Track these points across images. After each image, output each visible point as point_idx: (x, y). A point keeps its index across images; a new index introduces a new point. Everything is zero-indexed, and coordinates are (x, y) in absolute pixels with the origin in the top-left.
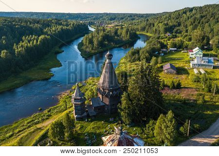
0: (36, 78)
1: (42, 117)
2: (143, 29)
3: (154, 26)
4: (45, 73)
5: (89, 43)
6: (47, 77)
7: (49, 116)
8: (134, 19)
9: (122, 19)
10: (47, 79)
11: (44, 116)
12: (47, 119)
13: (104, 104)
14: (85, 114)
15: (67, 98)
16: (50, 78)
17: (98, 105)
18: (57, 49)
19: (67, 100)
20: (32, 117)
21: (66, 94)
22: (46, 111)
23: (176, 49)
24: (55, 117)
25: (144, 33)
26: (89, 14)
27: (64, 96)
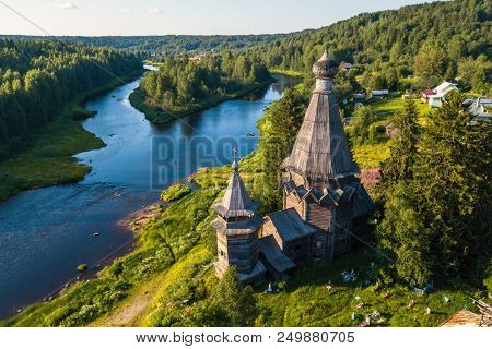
0: (39, 178)
1: (100, 292)
2: (277, 61)
3: (302, 53)
4: (65, 164)
5: (163, 90)
6: (72, 175)
7: (126, 287)
8: (242, 46)
9: (214, 45)
10: (74, 181)
11: (107, 289)
12: (122, 298)
13: (312, 230)
14: (260, 268)
15: (161, 226)
16: (82, 179)
17: (298, 235)
18: (78, 109)
19: (161, 232)
20: (63, 296)
21: (152, 216)
22: (106, 273)
23: (386, 92)
24: (145, 289)
25: (279, 71)
26: (130, 38)
27: (144, 221)
